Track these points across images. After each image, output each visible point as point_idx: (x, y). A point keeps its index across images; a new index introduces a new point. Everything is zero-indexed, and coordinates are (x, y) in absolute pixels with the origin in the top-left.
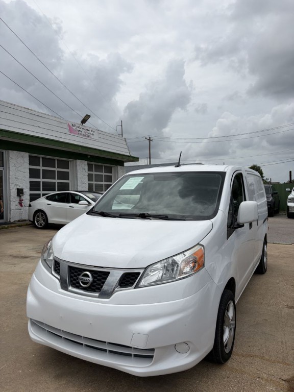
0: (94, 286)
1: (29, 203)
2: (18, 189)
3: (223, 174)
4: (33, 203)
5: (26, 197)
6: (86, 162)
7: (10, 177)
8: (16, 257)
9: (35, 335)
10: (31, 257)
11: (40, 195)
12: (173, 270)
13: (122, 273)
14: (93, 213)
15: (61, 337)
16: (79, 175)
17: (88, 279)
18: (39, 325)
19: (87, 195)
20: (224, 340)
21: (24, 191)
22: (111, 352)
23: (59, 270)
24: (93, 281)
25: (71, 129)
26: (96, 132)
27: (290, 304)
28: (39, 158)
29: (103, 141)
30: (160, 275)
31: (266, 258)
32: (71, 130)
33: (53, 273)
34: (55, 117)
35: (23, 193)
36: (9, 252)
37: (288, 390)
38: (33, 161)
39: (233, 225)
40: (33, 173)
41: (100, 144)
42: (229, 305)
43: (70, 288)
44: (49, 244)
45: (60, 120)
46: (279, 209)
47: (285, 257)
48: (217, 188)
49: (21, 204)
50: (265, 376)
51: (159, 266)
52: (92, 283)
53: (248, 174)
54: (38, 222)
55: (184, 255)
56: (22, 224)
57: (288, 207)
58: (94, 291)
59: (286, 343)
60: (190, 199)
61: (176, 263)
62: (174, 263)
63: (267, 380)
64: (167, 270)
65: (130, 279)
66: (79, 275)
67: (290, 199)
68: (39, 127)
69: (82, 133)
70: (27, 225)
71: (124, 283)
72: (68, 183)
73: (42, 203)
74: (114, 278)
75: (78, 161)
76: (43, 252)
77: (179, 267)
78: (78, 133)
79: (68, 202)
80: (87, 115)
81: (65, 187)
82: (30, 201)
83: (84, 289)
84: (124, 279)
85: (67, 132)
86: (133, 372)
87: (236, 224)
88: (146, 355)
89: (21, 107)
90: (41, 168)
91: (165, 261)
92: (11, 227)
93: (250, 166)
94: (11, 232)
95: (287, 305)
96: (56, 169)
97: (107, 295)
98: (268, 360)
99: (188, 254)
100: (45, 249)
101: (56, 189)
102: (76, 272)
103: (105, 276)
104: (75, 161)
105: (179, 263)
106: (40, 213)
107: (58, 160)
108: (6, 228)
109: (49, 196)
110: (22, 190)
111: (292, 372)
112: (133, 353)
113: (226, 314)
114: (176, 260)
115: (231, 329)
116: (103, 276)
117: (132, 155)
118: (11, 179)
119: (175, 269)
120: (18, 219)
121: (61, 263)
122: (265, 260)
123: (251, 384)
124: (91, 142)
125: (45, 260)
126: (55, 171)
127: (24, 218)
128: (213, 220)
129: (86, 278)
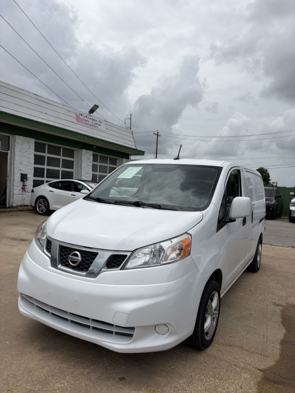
0: (83, 265)
1: (32, 188)
2: (22, 174)
3: (219, 169)
4: (36, 189)
5: (29, 183)
6: (91, 153)
7: (15, 162)
8: (14, 239)
9: (24, 309)
10: (29, 240)
11: (43, 181)
12: (160, 255)
13: (109, 254)
14: (89, 198)
15: (49, 312)
16: (84, 165)
17: (77, 258)
18: (29, 300)
19: (90, 184)
20: (205, 327)
21: (28, 176)
22: (94, 328)
23: (50, 248)
24: (82, 260)
25: (79, 118)
26: (103, 122)
27: (277, 302)
28: (45, 145)
29: (109, 132)
30: (147, 259)
31: (260, 258)
32: (78, 119)
33: (45, 251)
34: (64, 105)
35: (26, 179)
36: (9, 234)
37: (263, 379)
38: (38, 147)
39: (224, 219)
40: (38, 160)
41: (106, 135)
42: (213, 295)
43: (60, 266)
44: (44, 224)
45: (68, 108)
46: (281, 212)
47: (279, 259)
48: (212, 182)
49: (23, 189)
50: (242, 364)
51: (147, 250)
52: (80, 263)
54: (39, 207)
55: (171, 242)
56: (23, 209)
57: (291, 211)
58: (82, 270)
59: (267, 337)
60: (189, 192)
61: (163, 249)
62: (161, 249)
63: (243, 368)
64: (154, 256)
65: (117, 261)
66: (69, 254)
67: (293, 203)
68: (47, 114)
69: (89, 123)
70: (29, 210)
71: (111, 264)
72: (73, 172)
73: (45, 190)
74: (101, 260)
75: (84, 151)
76: (37, 232)
77: (165, 253)
78: (85, 122)
79: (70, 190)
80: (95, 105)
81: (70, 175)
82: (34, 187)
83: (73, 268)
84: (111, 261)
85: (75, 121)
86: (113, 348)
87: (228, 218)
88: (126, 333)
89: (31, 93)
90: (46, 155)
91: (153, 246)
92: (13, 211)
93: (257, 168)
94: (12, 216)
95: (275, 303)
96: (61, 158)
97: (94, 275)
98: (247, 351)
99: (175, 241)
100: (41, 230)
101: (60, 177)
102: (66, 251)
103: (94, 257)
104: (80, 150)
105: (166, 249)
106: (42, 199)
107: (63, 148)
108: (8, 212)
109: (52, 183)
110: (26, 175)
111: (269, 363)
112: (114, 330)
113: (209, 303)
114: (163, 246)
115: (213, 319)
116: (92, 256)
117: (138, 148)
118: (15, 164)
119: (162, 254)
120: (20, 204)
121: (53, 242)
122: (258, 259)
123: (227, 371)
124: (98, 133)
125: (39, 239)
126: (60, 159)
127: (26, 203)
128: (203, 212)
129: (75, 257)
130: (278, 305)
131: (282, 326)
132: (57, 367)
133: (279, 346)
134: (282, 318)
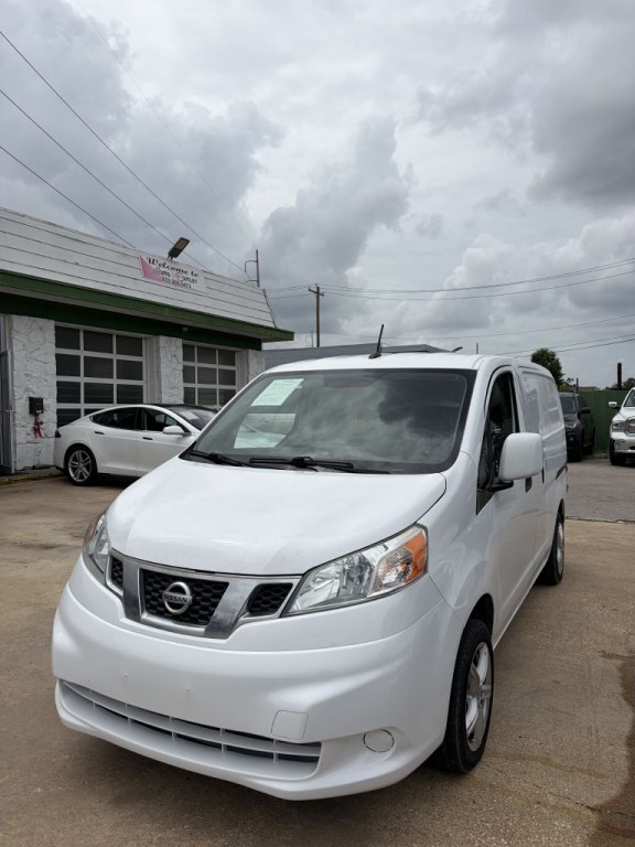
0: (196, 612)
1: (55, 428)
2: (31, 399)
3: (470, 376)
4: (63, 430)
5: (49, 417)
6: (179, 342)
7: (15, 373)
8: (27, 546)
9: (71, 715)
11: (78, 411)
12: (361, 578)
13: (253, 584)
14: (194, 455)
15: (125, 718)
16: (164, 370)
17: (182, 596)
18: (79, 694)
19: (183, 413)
20: (468, 724)
21: (45, 402)
22: (230, 749)
23: (121, 577)
24: (194, 601)
25: (148, 269)
26: (201, 275)
27: (608, 649)
28: (78, 331)
29: (215, 295)
30: (335, 590)
31: (563, 552)
32: (146, 272)
33: (109, 583)
34: (113, 243)
35: (41, 408)
36: (14, 536)
37: (599, 828)
38: (63, 338)
39: (490, 482)
40: (65, 365)
41: (209, 302)
42: (478, 652)
43: (145, 616)
44: (100, 522)
45: (122, 250)
46: (593, 445)
47: (602, 550)
48: (457, 405)
49: (37, 430)
50: (551, 799)
51: (332, 569)
53: (524, 372)
54: (74, 470)
55: (385, 547)
56: (39, 475)
57: (613, 442)
58: (194, 622)
59: (597, 731)
61: (368, 564)
62: (364, 565)
63: (555, 808)
64: (350, 579)
65: (270, 598)
66: (164, 588)
67: (617, 425)
68: (77, 264)
69: (171, 278)
70: (51, 476)
71: (259, 606)
72: (141, 387)
73: (85, 430)
74: (236, 596)
75: (163, 340)
76: (86, 538)
77: (374, 574)
78: (163, 277)
79: (139, 427)
80: (182, 239)
81: (134, 394)
82: (59, 425)
83: (175, 618)
84: (258, 598)
85: (139, 275)
87: (496, 480)
88: (303, 756)
89: (39, 221)
90: (82, 353)
91: (345, 560)
92: (16, 481)
94: (16, 492)
95: (604, 652)
96: (115, 357)
97: (222, 630)
98: (559, 767)
99: (392, 545)
100: (92, 532)
101: (115, 400)
102: (157, 582)
103: (219, 592)
104: (154, 338)
105: (375, 564)
106: (80, 451)
107: (117, 336)
108: (6, 483)
109: (98, 415)
110: (40, 401)
111: (609, 791)
112: (276, 751)
113: (471, 670)
114: (368, 557)
115: (482, 702)
116: (214, 591)
117: (280, 327)
118: (15, 378)
119: (366, 576)
120: (31, 465)
121: (125, 562)
122: (559, 555)
123: (522, 817)
124: (190, 297)
125: (91, 556)
126: (112, 360)
127: (44, 461)
128: (446, 473)
129: (178, 595)
130: (610, 656)
131: (624, 702)
132: (155, 839)
133: (624, 751)
134: (624, 685)
